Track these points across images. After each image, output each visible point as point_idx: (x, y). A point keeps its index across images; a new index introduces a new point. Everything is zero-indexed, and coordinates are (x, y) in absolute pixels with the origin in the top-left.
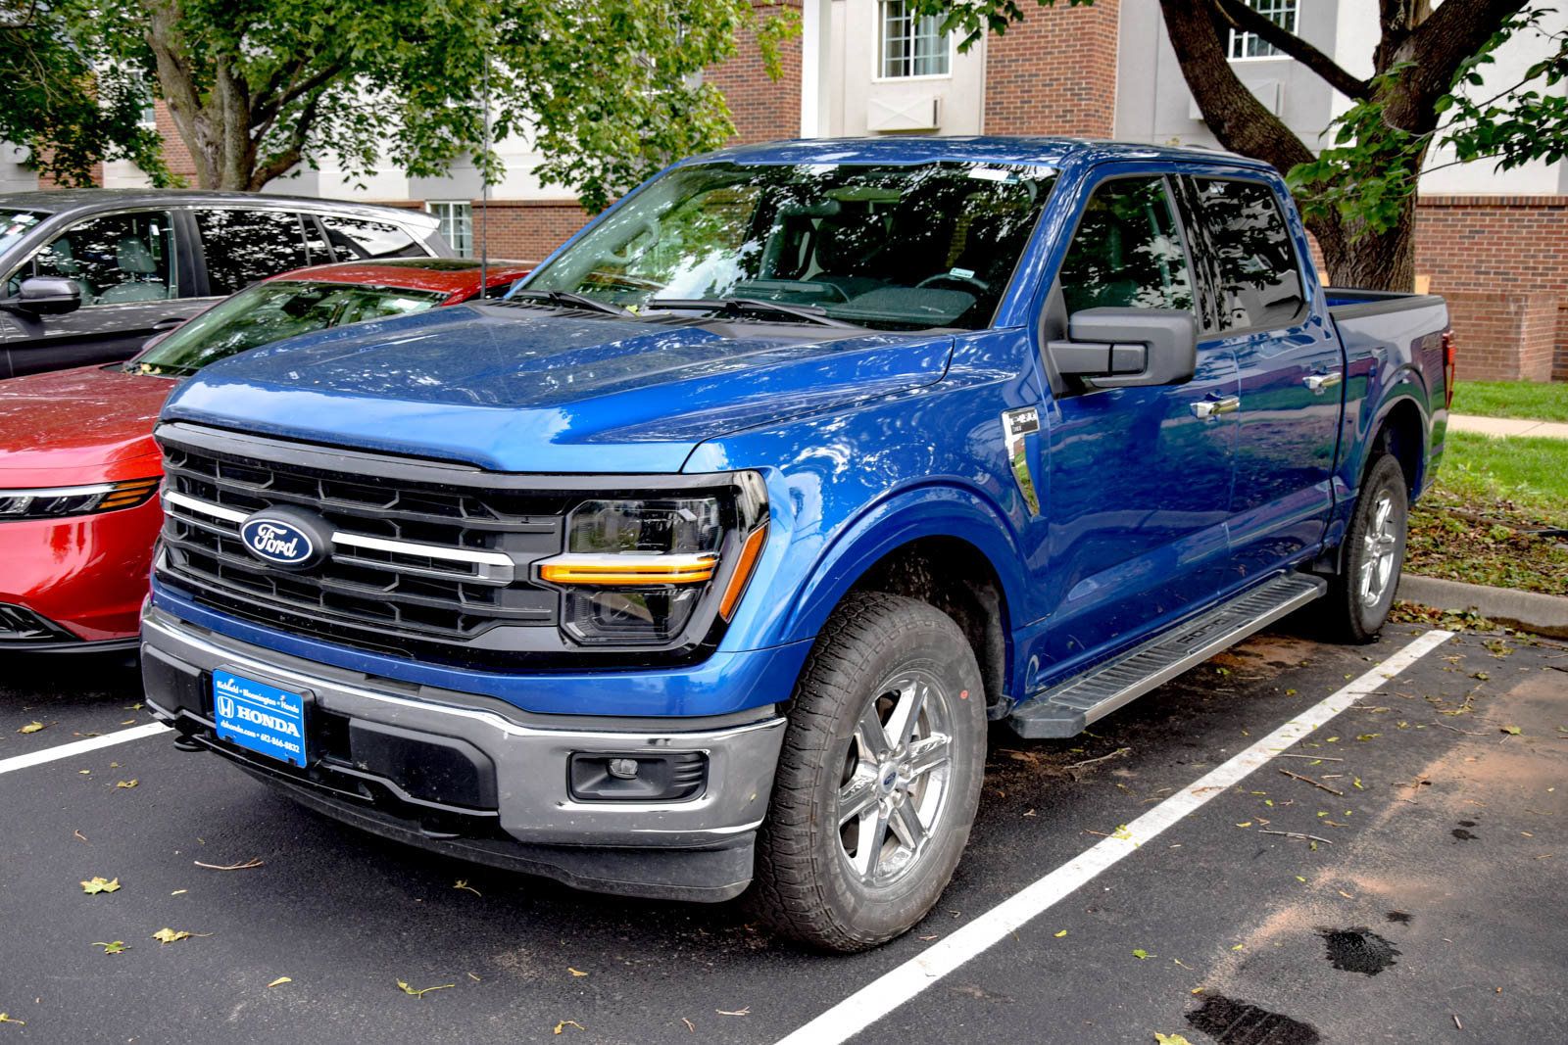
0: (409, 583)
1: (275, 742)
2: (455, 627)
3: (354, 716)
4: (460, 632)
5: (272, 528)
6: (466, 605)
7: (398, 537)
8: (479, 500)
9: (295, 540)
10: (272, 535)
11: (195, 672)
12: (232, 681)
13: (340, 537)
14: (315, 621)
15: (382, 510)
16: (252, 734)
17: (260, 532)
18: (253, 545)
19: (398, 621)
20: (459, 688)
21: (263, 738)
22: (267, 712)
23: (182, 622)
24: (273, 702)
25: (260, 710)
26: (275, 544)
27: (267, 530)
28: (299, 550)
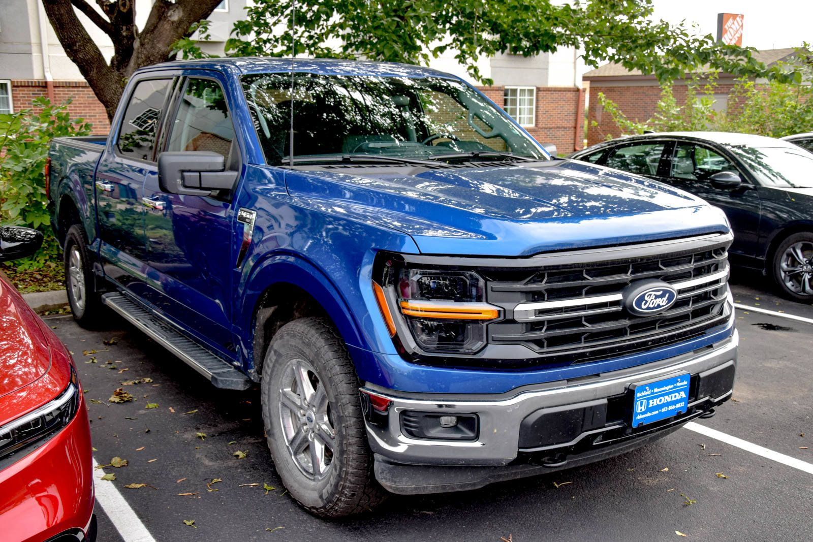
0: (696, 299)
1: (671, 408)
3: (700, 372)
4: (711, 314)
5: (653, 293)
6: (716, 300)
7: (692, 278)
9: (667, 295)
10: (653, 297)
11: (606, 401)
12: (647, 388)
15: (691, 266)
16: (657, 412)
17: (646, 298)
18: (642, 308)
19: (691, 321)
21: (663, 410)
22: (668, 394)
23: (568, 380)
24: (672, 386)
25: (663, 395)
26: (655, 301)
27: (651, 295)
28: (669, 300)
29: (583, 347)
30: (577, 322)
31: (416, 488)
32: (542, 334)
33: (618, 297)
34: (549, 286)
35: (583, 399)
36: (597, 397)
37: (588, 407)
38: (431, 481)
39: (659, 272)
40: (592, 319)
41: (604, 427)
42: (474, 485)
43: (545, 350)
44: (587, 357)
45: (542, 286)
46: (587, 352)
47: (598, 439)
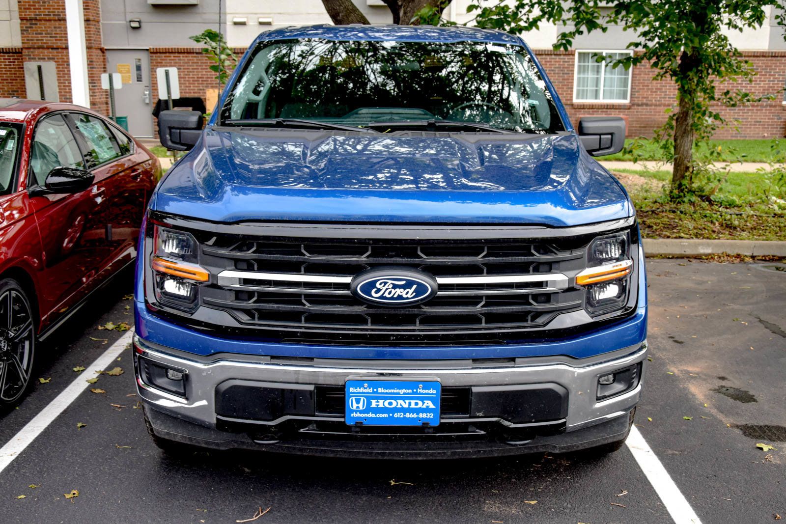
0: (492, 301)
1: (409, 416)
2: (527, 321)
3: (474, 386)
4: (529, 323)
5: (390, 282)
6: (537, 306)
7: (485, 274)
8: (544, 245)
9: (415, 287)
10: (391, 286)
11: (311, 388)
12: (366, 385)
13: (442, 280)
14: (424, 335)
15: (479, 259)
16: (386, 415)
17: (378, 285)
18: (371, 296)
19: (483, 325)
20: (544, 355)
21: (396, 415)
22: (404, 399)
23: (273, 357)
24: (410, 391)
25: (396, 399)
26: (393, 291)
27: (385, 283)
28: (418, 292)
29: (302, 327)
30: (295, 299)
31: (168, 434)
32: (250, 304)
33: (347, 280)
34: (256, 256)
35: (281, 380)
36: (300, 381)
37: (287, 390)
38: (179, 430)
39: (417, 260)
40: (313, 299)
41: (314, 416)
42: (218, 445)
43: (256, 321)
44: (298, 337)
45: (249, 254)
46: (298, 332)
47: (311, 427)
